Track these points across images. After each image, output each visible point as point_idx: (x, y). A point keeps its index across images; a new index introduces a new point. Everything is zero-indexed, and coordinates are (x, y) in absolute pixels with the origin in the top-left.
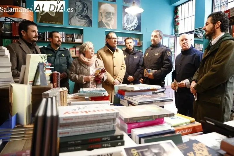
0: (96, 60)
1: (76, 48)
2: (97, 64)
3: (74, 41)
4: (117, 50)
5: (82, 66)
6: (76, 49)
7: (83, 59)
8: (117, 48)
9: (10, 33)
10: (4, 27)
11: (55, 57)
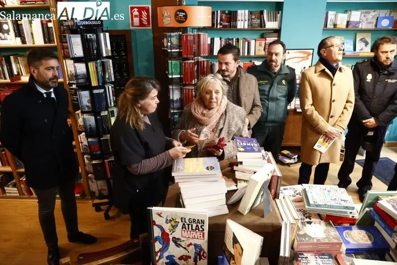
1: (267, 39)
3: (265, 26)
4: (340, 70)
6: (266, 41)
8: (340, 65)
9: (179, 50)
10: (171, 42)
11: (272, 85)
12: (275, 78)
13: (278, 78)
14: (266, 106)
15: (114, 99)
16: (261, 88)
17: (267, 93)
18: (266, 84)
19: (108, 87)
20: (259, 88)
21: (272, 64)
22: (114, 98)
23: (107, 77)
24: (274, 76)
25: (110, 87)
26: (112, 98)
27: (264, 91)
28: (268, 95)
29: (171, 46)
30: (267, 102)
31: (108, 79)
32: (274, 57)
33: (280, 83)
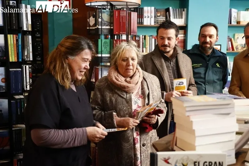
0: (144, 78)
2: (146, 87)
5: (116, 93)
7: (116, 81)
9: (109, 28)
10: (101, 18)
11: (207, 68)
12: (209, 61)
13: (212, 61)
14: (203, 89)
15: (31, 82)
16: (196, 71)
17: (202, 76)
18: (201, 66)
19: (26, 67)
20: (193, 71)
21: (206, 47)
22: (31, 80)
23: (26, 54)
24: (208, 59)
25: (27, 67)
26: (28, 80)
27: (200, 73)
28: (205, 78)
29: (101, 22)
30: (203, 85)
31: (27, 56)
32: (208, 39)
33: (214, 66)
